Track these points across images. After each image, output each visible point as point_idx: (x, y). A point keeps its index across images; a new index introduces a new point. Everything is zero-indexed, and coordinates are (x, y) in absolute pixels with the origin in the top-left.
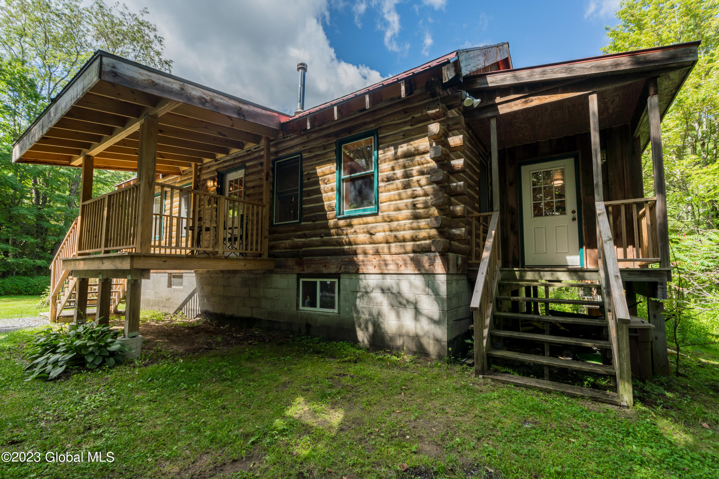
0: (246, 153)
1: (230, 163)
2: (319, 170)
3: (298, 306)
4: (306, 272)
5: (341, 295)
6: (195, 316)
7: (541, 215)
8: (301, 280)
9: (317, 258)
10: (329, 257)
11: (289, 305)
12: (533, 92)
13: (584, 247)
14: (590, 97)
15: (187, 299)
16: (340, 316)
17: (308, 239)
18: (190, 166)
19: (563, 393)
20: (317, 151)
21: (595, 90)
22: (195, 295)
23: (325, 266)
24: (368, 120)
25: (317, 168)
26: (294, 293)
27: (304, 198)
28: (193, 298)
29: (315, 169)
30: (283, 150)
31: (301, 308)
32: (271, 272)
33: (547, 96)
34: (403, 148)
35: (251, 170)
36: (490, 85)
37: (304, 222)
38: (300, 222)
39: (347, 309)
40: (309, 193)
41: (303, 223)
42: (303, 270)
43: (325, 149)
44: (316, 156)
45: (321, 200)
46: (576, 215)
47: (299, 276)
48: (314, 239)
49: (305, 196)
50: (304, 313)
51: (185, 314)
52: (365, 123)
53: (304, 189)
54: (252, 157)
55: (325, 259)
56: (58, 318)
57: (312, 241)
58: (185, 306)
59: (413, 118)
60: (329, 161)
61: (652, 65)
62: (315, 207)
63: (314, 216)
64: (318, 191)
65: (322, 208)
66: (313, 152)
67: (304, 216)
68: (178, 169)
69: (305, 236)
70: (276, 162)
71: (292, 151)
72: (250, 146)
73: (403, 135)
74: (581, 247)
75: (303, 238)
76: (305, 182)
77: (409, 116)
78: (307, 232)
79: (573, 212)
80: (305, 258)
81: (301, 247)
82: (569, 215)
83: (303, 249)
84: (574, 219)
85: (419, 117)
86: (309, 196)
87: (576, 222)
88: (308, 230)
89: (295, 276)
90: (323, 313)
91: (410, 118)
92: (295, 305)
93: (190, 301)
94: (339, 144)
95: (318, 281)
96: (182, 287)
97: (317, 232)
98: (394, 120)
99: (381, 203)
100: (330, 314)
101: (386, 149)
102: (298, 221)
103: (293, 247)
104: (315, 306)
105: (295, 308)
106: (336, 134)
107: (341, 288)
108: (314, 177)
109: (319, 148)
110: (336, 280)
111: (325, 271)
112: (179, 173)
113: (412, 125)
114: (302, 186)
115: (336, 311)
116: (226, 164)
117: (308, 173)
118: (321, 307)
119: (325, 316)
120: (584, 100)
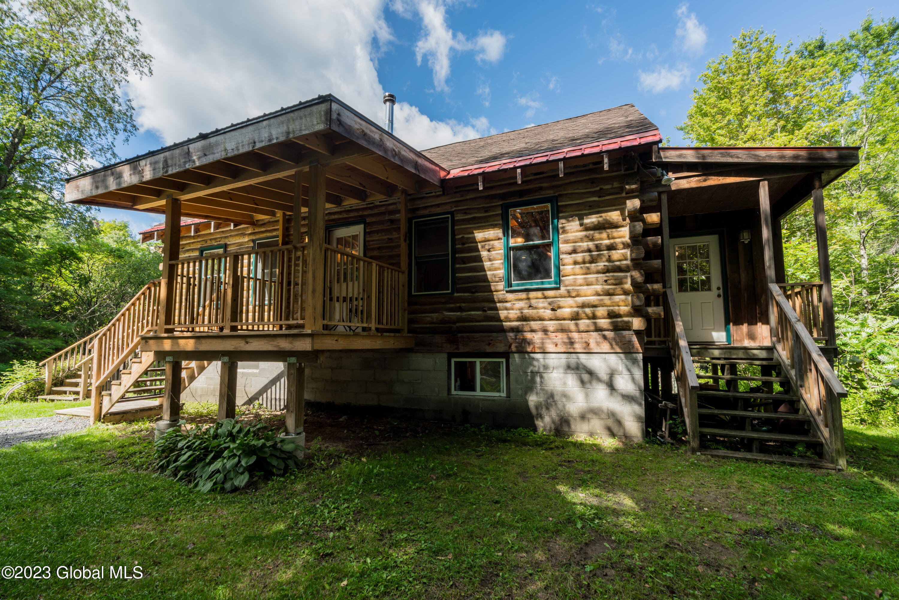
0: (365, 206)
1: (340, 216)
2: (479, 235)
3: (449, 390)
4: (460, 351)
5: (512, 377)
6: (282, 407)
7: (686, 290)
8: (453, 360)
9: (478, 335)
10: (494, 334)
11: (437, 389)
12: (707, 172)
13: (731, 324)
14: (761, 183)
15: (266, 385)
16: (510, 400)
17: (465, 313)
18: (273, 214)
19: (784, 463)
20: (476, 213)
21: (766, 177)
22: (282, 380)
23: (489, 344)
24: (545, 185)
25: (475, 232)
26: (444, 375)
27: (457, 266)
28: (278, 384)
29: (473, 233)
30: (426, 208)
31: (453, 392)
32: (409, 350)
33: (720, 178)
34: (592, 220)
35: (375, 228)
36: (664, 160)
37: (458, 292)
38: (453, 292)
39: (520, 392)
40: (464, 261)
41: (456, 295)
42: (458, 348)
43: (486, 211)
44: (474, 218)
45: (482, 269)
46: (721, 291)
47: (451, 356)
48: (473, 313)
49: (459, 264)
50: (460, 398)
51: (265, 405)
52: (541, 189)
53: (457, 255)
54: (376, 211)
55: (489, 336)
56: (104, 416)
57: (471, 315)
58: (265, 395)
59: (601, 189)
60: (492, 225)
61: (821, 162)
62: (475, 276)
63: (474, 287)
64: (479, 259)
65: (485, 279)
66: (471, 214)
67: (458, 286)
68: (252, 217)
69: (460, 309)
70: (414, 221)
71: (439, 210)
72: (377, 198)
73: (590, 206)
74: (727, 323)
75: (457, 312)
76: (457, 246)
77: (597, 187)
78: (463, 305)
79: (718, 289)
80: (460, 335)
81: (454, 322)
82: (715, 292)
83: (458, 325)
84: (719, 296)
85: (607, 189)
86: (464, 263)
87: (721, 299)
88: (464, 303)
89: (445, 356)
90: (487, 398)
91: (598, 188)
92: (446, 389)
93: (273, 388)
94: (506, 208)
95: (478, 361)
96: (257, 371)
97: (478, 305)
98: (578, 189)
99: (563, 276)
100: (496, 398)
101: (571, 219)
102: (450, 291)
103: (443, 321)
104: (473, 389)
105: (446, 393)
106: (503, 197)
107: (511, 368)
108: (472, 242)
109: (479, 210)
110: (504, 360)
111: (489, 350)
112: (254, 223)
113: (600, 197)
114: (454, 251)
115: (504, 394)
116: (333, 217)
117: (463, 237)
118: (482, 390)
119: (489, 400)
120: (755, 186)
